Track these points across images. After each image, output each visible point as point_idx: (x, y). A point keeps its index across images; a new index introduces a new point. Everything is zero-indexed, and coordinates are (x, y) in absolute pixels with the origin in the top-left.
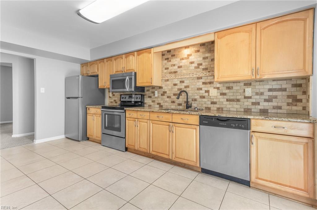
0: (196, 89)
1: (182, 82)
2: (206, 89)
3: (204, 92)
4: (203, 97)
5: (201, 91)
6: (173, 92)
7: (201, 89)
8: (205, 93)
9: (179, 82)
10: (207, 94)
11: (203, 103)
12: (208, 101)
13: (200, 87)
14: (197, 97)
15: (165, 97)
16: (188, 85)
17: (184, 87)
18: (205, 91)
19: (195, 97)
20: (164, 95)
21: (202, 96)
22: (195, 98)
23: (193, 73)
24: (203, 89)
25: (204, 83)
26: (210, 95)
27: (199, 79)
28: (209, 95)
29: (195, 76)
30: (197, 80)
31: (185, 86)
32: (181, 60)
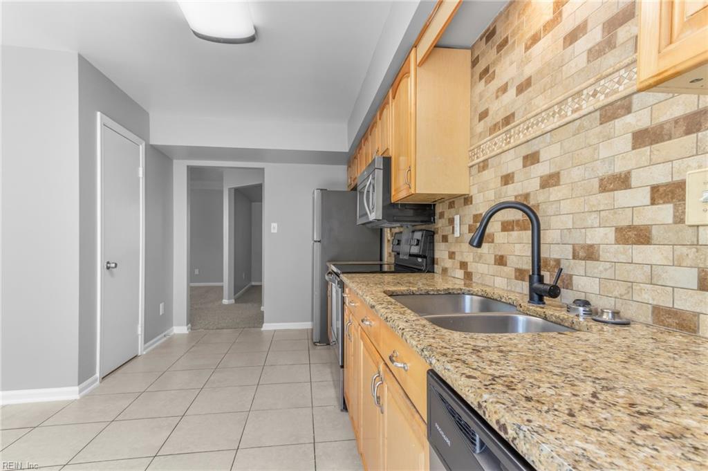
0: (596, 183)
1: (531, 159)
2: (661, 176)
3: (644, 196)
4: (639, 235)
5: (623, 197)
7: (622, 181)
8: (653, 202)
9: (520, 162)
10: (665, 212)
11: (639, 274)
12: (677, 263)
13: (619, 168)
14: (602, 236)
16: (553, 170)
17: (536, 183)
18: (655, 189)
19: (589, 233)
21: (630, 228)
22: (589, 242)
23: (579, 93)
24: (634, 182)
25: (643, 138)
26: (691, 218)
27: (614, 117)
28: (679, 219)
29: (587, 106)
30: (600, 128)
31: (541, 177)
32: (527, 48)
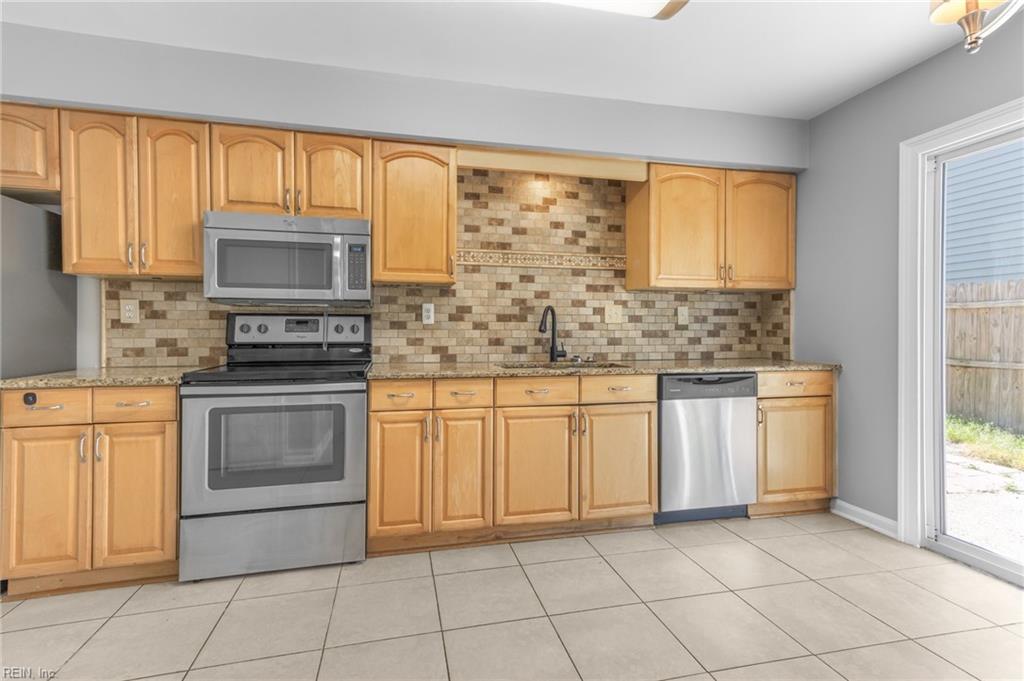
0: (570, 302)
1: (527, 279)
2: (597, 304)
3: (591, 311)
4: (587, 326)
5: (582, 310)
6: (496, 310)
7: (582, 304)
8: (594, 314)
9: (518, 279)
10: (598, 318)
11: (589, 342)
12: (602, 336)
13: (581, 297)
14: (572, 326)
15: (465, 326)
16: (544, 289)
17: (532, 295)
18: (594, 309)
19: (567, 325)
20: (462, 319)
21: (586, 323)
22: (567, 329)
23: (562, 257)
24: (587, 304)
25: (590, 288)
26: (607, 321)
27: (578, 275)
28: (603, 321)
29: (566, 265)
30: (571, 278)
31: (535, 292)
32: (522, 209)
